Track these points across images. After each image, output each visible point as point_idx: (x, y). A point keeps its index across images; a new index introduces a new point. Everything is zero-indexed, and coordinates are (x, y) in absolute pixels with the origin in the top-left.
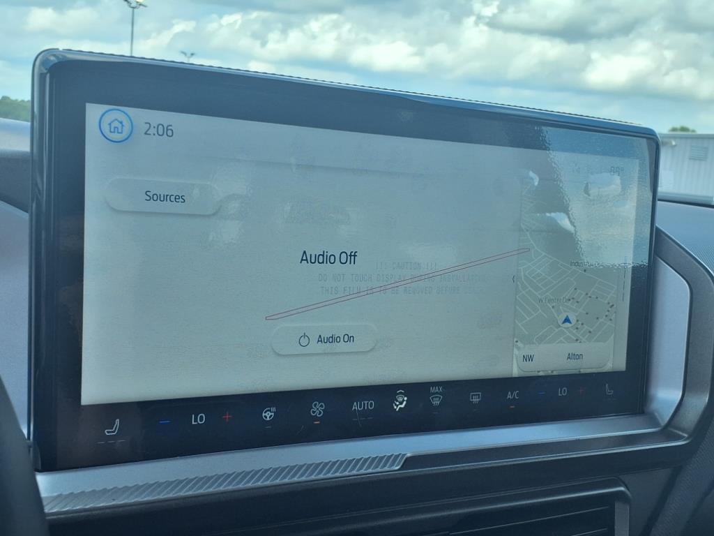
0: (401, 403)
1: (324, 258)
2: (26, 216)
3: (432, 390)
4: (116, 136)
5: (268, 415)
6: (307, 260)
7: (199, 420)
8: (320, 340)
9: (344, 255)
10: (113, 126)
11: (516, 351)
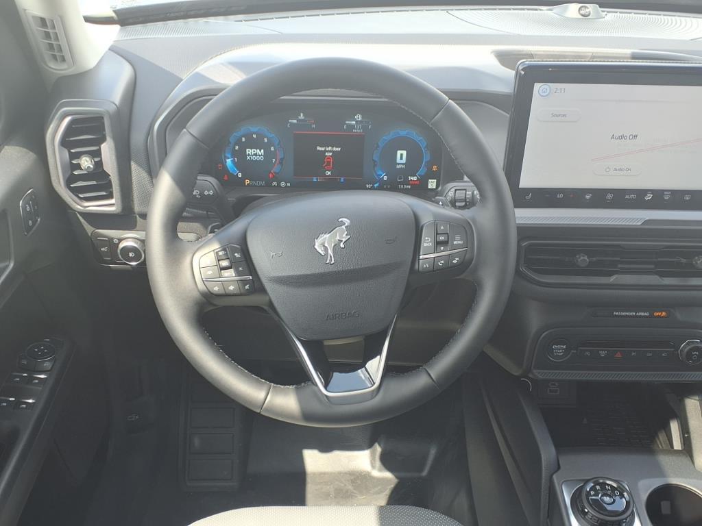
1: (622, 137)
2: (508, 116)
3: (665, 193)
5: (588, 197)
6: (614, 138)
7: (561, 196)
8: (615, 170)
9: (631, 136)
10: (543, 90)
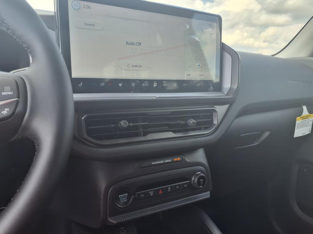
0: (155, 85)
1: (132, 44)
4: (76, 8)
5: (120, 85)
6: (128, 44)
7: (103, 84)
8: (133, 66)
9: (137, 43)
10: (75, 5)
11: (185, 73)
